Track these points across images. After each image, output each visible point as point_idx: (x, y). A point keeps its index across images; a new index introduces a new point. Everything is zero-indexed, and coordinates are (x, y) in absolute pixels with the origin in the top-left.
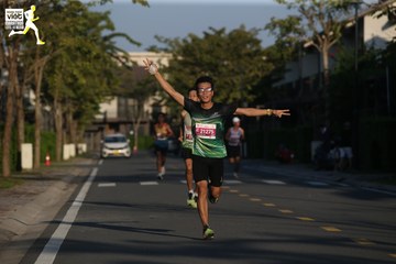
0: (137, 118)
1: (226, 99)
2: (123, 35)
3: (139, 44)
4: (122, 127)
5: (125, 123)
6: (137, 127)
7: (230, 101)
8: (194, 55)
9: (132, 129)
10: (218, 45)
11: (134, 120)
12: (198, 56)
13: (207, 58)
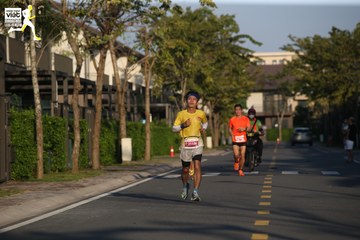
0: (281, 113)
1: (346, 93)
2: (247, 36)
3: (260, 44)
4: (268, 120)
5: (271, 117)
6: (281, 120)
7: (350, 95)
8: (315, 53)
9: (276, 122)
10: (337, 44)
11: (278, 114)
12: (319, 54)
13: (326, 56)
